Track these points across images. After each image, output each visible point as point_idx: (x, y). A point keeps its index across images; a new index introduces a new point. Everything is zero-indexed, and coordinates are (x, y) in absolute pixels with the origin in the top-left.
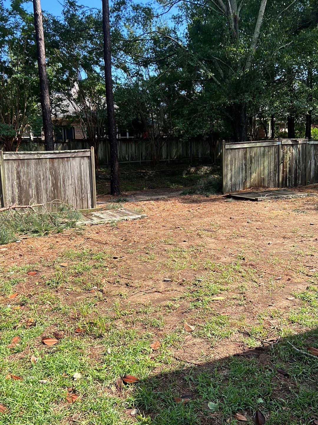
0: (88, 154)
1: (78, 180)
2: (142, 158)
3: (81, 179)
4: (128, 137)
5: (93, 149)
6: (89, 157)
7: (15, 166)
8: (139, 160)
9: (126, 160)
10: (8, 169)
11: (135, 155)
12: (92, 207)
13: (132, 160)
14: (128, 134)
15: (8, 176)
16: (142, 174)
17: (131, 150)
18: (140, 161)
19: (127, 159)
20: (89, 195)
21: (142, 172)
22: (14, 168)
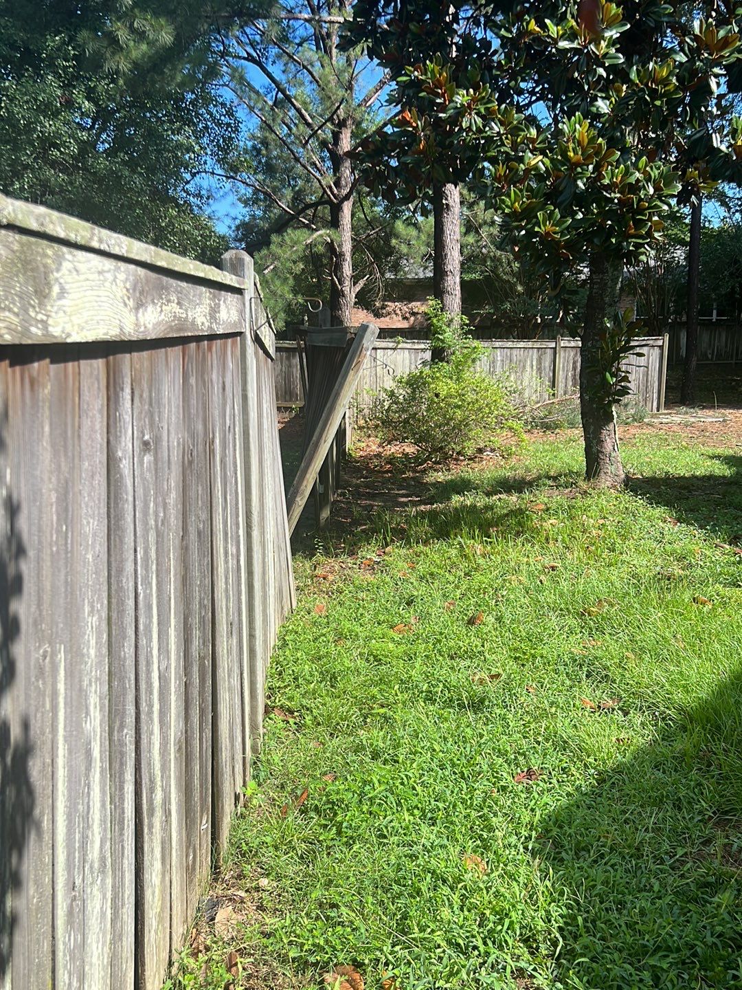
0: (660, 343)
1: (643, 375)
2: (737, 354)
3: (648, 374)
4: (714, 317)
5: (667, 338)
6: (661, 347)
7: (572, 354)
8: (732, 359)
9: (707, 359)
10: (564, 358)
11: (725, 352)
12: (658, 411)
13: (719, 360)
14: (715, 312)
15: (563, 366)
16: (733, 383)
17: (719, 341)
18: (733, 362)
19: (710, 356)
20: (655, 395)
21: (735, 380)
22: (571, 358)
